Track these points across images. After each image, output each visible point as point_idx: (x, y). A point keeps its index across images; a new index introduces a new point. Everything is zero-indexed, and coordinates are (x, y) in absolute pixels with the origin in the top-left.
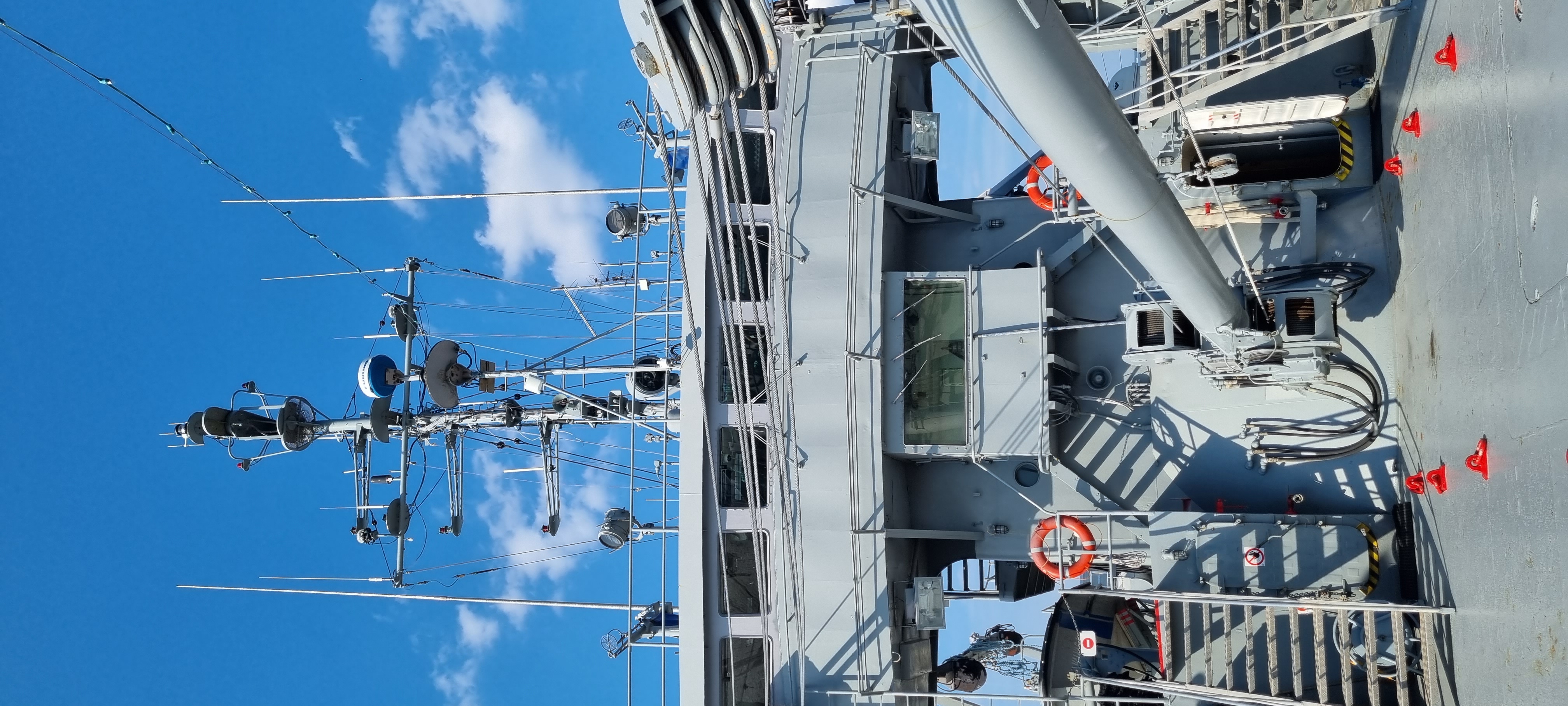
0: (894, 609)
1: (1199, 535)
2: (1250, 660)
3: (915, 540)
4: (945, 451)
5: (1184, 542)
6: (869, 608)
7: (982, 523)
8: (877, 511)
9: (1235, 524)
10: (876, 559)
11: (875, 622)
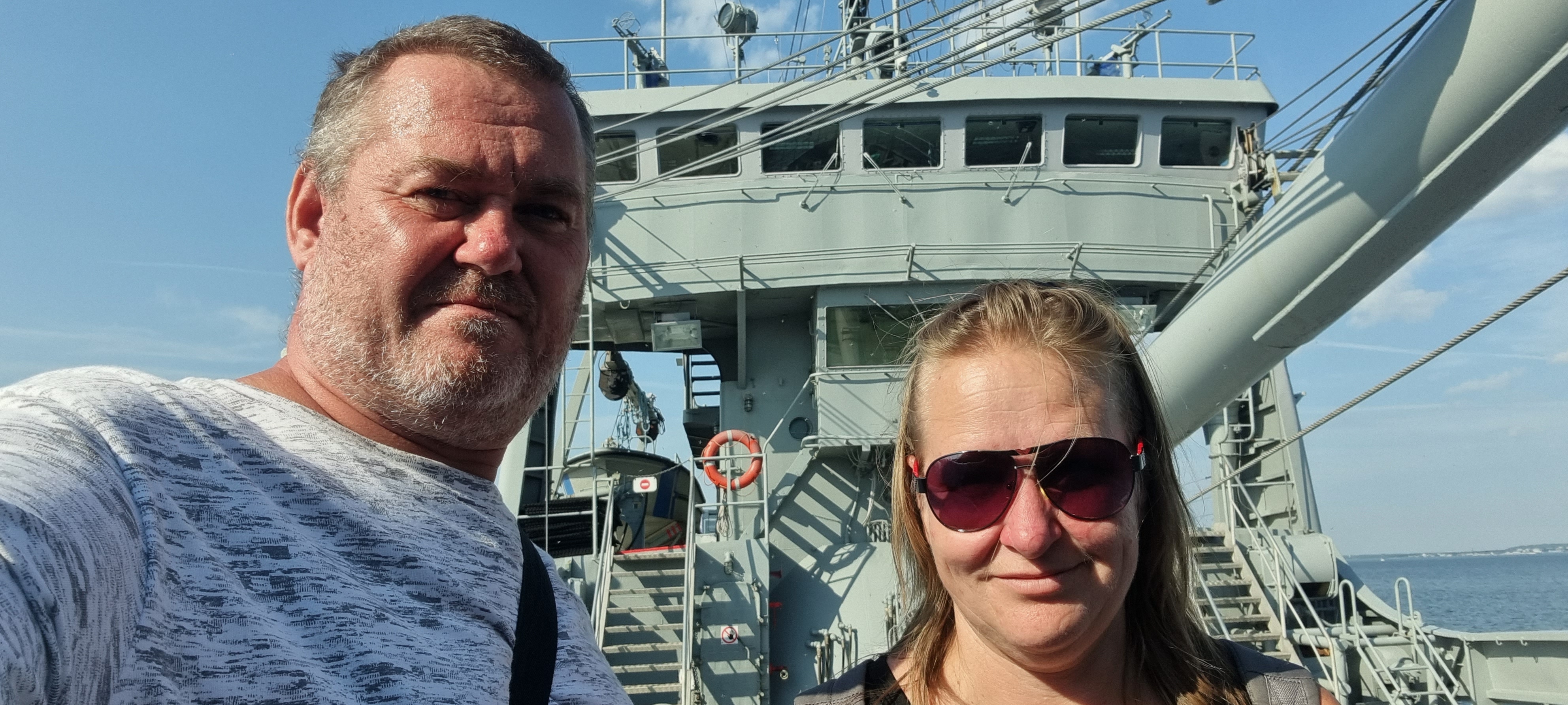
0: (670, 301)
1: (748, 585)
2: (634, 628)
3: (735, 325)
4: (821, 346)
5: (742, 571)
6: (670, 276)
7: (754, 387)
8: (761, 281)
9: (759, 617)
10: (717, 282)
11: (657, 283)
